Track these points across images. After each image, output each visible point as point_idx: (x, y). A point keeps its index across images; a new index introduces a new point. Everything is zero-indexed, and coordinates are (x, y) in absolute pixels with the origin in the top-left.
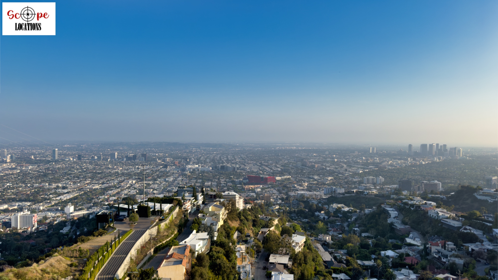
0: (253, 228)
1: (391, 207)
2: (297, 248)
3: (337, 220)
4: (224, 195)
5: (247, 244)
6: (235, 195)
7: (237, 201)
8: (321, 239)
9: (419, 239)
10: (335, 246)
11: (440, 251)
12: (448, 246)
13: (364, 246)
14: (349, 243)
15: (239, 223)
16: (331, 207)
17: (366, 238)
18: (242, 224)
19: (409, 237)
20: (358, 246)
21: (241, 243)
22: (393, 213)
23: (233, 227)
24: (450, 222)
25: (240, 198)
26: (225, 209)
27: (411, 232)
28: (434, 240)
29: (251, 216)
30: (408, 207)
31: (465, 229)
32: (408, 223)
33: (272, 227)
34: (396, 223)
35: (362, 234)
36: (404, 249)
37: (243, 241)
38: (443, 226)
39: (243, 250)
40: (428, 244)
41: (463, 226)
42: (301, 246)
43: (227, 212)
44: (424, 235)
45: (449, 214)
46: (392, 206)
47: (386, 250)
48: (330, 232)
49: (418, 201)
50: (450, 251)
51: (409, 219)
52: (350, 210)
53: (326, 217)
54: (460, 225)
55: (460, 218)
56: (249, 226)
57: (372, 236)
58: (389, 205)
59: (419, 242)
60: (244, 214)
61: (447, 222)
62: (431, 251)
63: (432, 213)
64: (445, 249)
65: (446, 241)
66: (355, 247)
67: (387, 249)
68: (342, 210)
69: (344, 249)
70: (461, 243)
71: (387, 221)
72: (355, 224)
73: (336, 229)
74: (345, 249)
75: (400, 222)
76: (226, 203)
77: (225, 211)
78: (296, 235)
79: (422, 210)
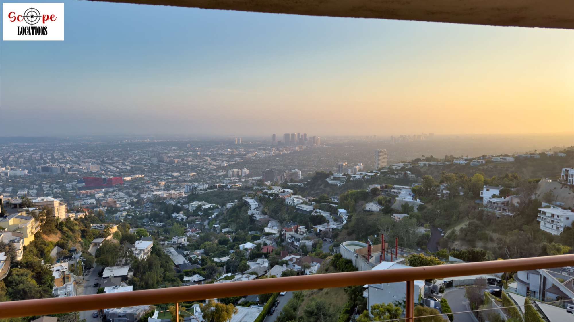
0: (82, 241)
1: (252, 199)
2: (141, 255)
3: (197, 219)
4: (35, 203)
5: (71, 261)
6: (53, 201)
7: (56, 209)
8: (176, 242)
9: (277, 227)
10: (191, 247)
11: (293, 235)
12: (300, 230)
13: (223, 242)
14: (206, 241)
15: (60, 236)
16: (190, 205)
17: (226, 233)
18: (65, 237)
19: (268, 226)
20: (216, 243)
21: (63, 260)
22: (254, 204)
23: (50, 242)
24: (303, 207)
25: (60, 204)
26: (37, 220)
27: (269, 222)
28: (289, 226)
29: (79, 226)
30: (268, 197)
31: (316, 212)
32: (268, 213)
33: (109, 236)
34: (256, 214)
35: (222, 230)
36: (262, 239)
37: (66, 258)
38: (298, 212)
39: (65, 268)
40: (283, 231)
41: (314, 209)
42: (147, 253)
43: (40, 224)
44: (281, 222)
45: (303, 199)
46: (253, 197)
47: (245, 243)
48: (188, 233)
49: (276, 190)
50: (302, 235)
51: (268, 209)
52: (212, 207)
53: (185, 217)
54: (312, 209)
55: (312, 203)
56: (75, 239)
57: (233, 230)
58: (250, 196)
59: (276, 230)
60: (68, 225)
61: (301, 207)
62: (285, 237)
63: (288, 200)
64: (297, 233)
65: (299, 225)
66: (212, 245)
67: (246, 241)
68: (203, 208)
69: (200, 249)
70: (312, 225)
71: (248, 213)
72: (216, 221)
73: (194, 229)
74: (202, 248)
75: (259, 212)
76: (37, 211)
77: (35, 223)
78: (141, 241)
79: (280, 199)
